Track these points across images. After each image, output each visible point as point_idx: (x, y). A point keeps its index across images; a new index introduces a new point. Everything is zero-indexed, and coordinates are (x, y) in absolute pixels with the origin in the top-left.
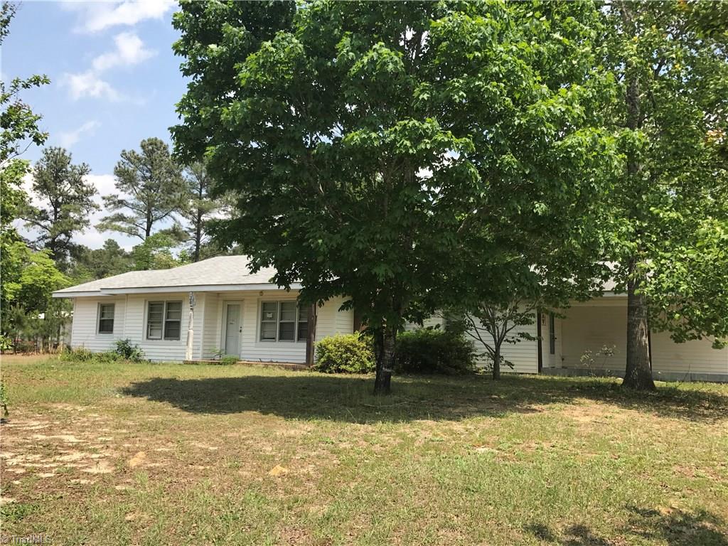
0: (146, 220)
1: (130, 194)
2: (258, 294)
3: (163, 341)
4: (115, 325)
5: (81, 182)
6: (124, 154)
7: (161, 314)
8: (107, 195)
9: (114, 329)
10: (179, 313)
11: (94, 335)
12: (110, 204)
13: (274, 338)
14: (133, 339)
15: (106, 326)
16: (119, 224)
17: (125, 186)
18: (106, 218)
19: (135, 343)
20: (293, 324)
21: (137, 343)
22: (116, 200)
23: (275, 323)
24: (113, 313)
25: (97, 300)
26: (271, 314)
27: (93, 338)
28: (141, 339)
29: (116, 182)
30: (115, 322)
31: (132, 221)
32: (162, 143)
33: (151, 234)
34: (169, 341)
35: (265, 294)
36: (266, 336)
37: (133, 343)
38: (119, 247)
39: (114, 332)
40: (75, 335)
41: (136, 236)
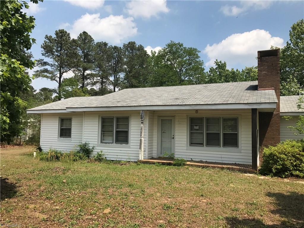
0: (59, 72)
1: (51, 58)
2: (194, 112)
3: (114, 144)
4: (72, 132)
5: (24, 51)
6: (47, 37)
7: (112, 126)
8: (38, 59)
9: (72, 135)
10: (127, 126)
11: (57, 139)
12: (39, 64)
13: (202, 144)
14: (90, 143)
15: (65, 133)
16: (46, 74)
17: (47, 54)
18: (38, 71)
19: (92, 145)
20: (218, 134)
21: (94, 145)
22: (42, 62)
23: (202, 133)
24: (71, 124)
25: (57, 115)
26: (198, 126)
27: (57, 141)
28: (96, 143)
29: (42, 52)
30: (72, 130)
31: (51, 73)
32: (66, 32)
33: (62, 79)
34: (119, 145)
35: (199, 112)
36: (194, 142)
37: (90, 145)
38: (34, 89)
39: (72, 137)
40: (42, 138)
41: (54, 81)
